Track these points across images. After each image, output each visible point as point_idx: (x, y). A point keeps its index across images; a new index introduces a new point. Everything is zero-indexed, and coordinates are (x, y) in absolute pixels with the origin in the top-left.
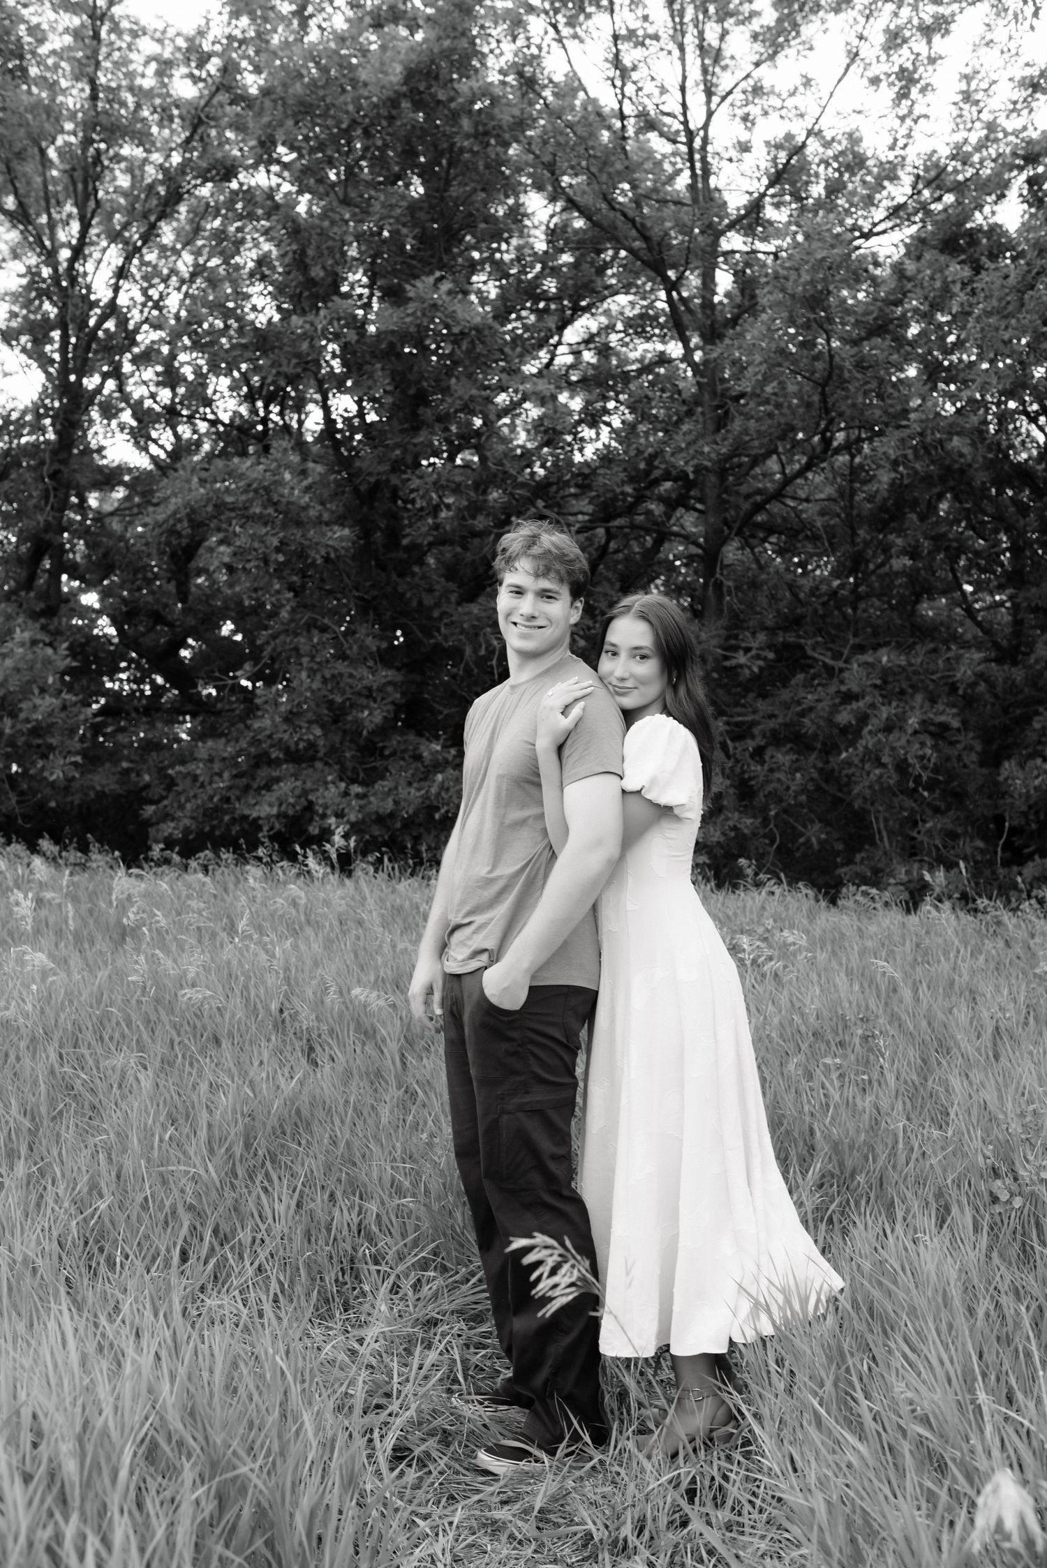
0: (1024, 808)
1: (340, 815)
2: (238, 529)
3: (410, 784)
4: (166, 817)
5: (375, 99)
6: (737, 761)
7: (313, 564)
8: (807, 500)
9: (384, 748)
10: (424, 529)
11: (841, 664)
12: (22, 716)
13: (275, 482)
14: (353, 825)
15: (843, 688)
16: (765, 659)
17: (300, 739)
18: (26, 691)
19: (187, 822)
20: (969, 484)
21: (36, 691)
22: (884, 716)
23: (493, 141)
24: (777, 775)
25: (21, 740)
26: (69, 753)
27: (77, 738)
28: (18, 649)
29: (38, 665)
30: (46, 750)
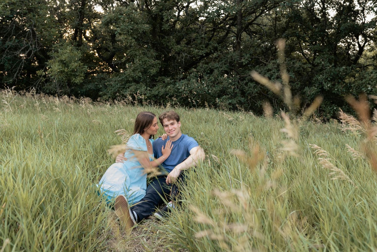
0: (310, 99)
1: (145, 94)
2: (122, 24)
3: (162, 88)
4: (105, 94)
6: (241, 85)
7: (139, 33)
8: (265, 26)
9: (156, 80)
10: (167, 26)
11: (268, 63)
12: (69, 68)
13: (131, 13)
14: (148, 97)
15: (268, 68)
16: (249, 61)
17: (136, 75)
18: (70, 63)
19: (109, 95)
20: (301, 19)
21: (73, 61)
22: (277, 74)
24: (250, 89)
25: (69, 73)
26: (81, 77)
27: (83, 73)
28: (68, 51)
29: (73, 56)
30: (75, 76)
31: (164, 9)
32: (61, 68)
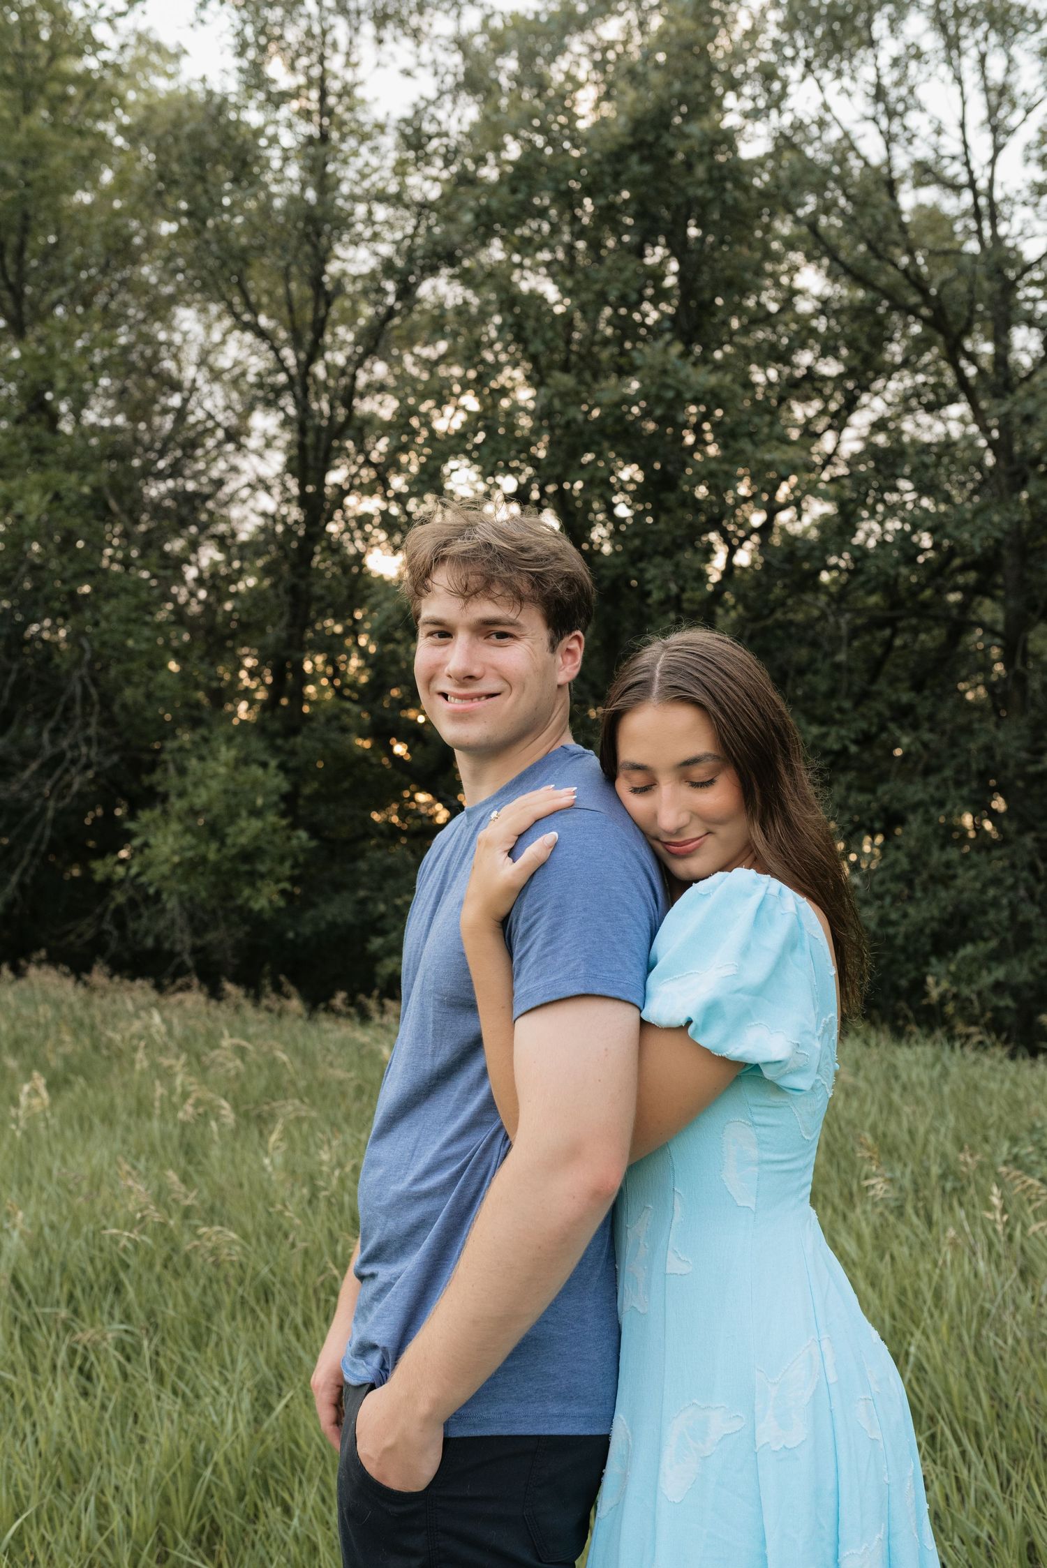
5: (597, 156)
12: (229, 841)
18: (233, 816)
21: (244, 813)
23: (729, 186)
25: (227, 866)
26: (278, 881)
27: (288, 864)
28: (222, 770)
29: (247, 787)
30: (253, 878)
31: (649, 549)
32: (191, 848)
